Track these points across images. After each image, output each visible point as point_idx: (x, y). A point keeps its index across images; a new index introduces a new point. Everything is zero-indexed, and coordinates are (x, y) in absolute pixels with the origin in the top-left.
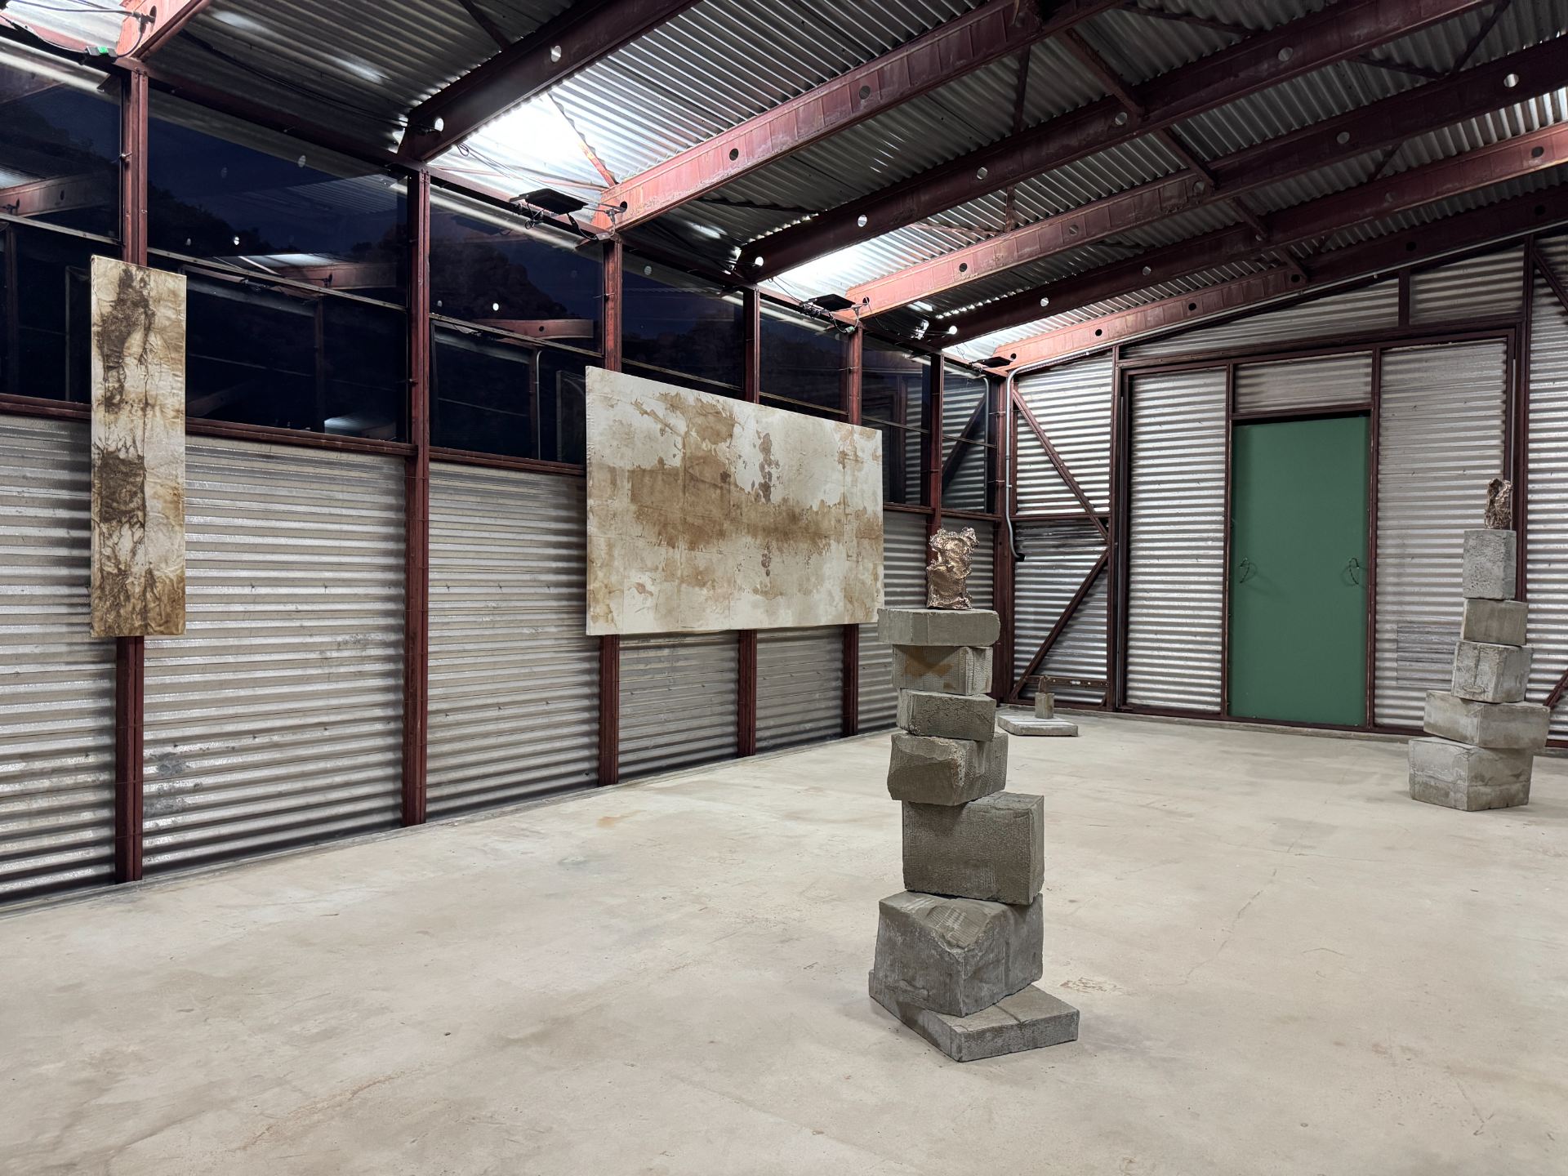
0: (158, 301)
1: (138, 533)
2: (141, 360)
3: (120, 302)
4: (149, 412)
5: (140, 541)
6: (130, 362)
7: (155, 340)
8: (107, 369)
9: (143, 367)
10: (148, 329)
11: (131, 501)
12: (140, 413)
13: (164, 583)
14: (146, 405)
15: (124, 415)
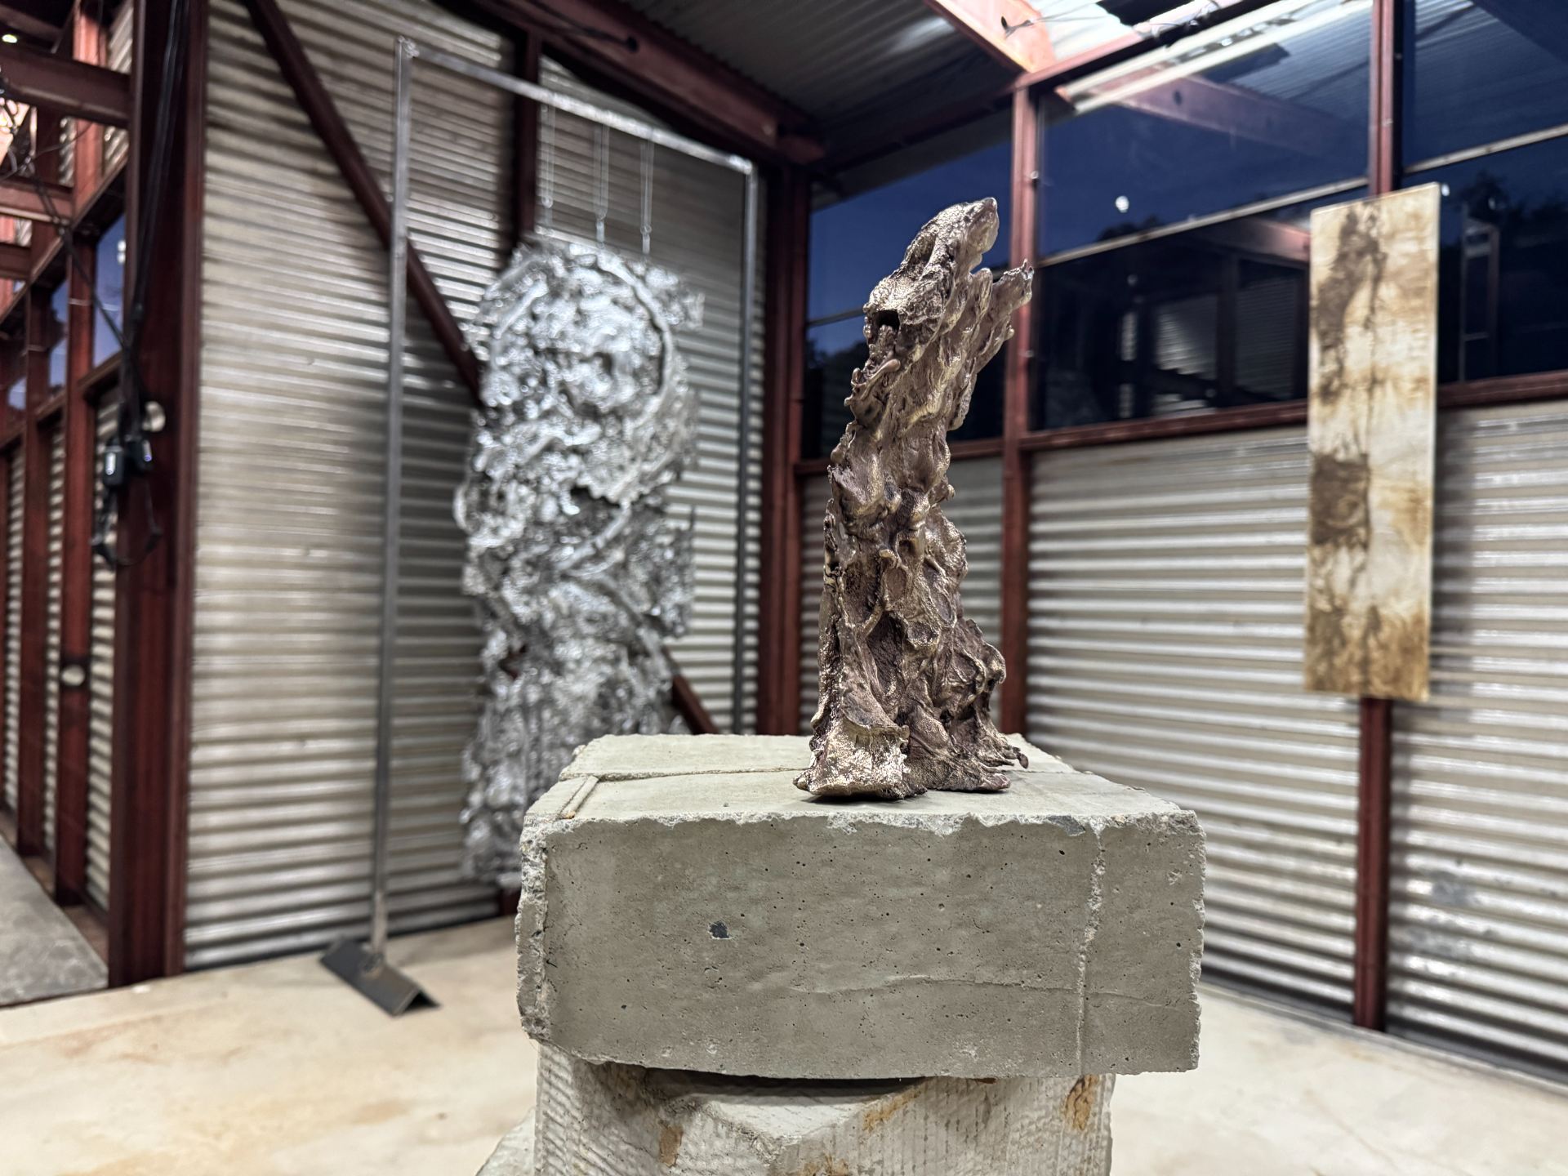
0: (1391, 236)
1: (1359, 557)
2: (1368, 324)
3: (1342, 258)
4: (1378, 392)
5: (1362, 568)
6: (1353, 331)
7: (1388, 291)
8: (1325, 348)
9: (1370, 334)
10: (1377, 280)
11: (1350, 514)
12: (1364, 396)
13: (1393, 626)
14: (1374, 382)
15: (1343, 405)
